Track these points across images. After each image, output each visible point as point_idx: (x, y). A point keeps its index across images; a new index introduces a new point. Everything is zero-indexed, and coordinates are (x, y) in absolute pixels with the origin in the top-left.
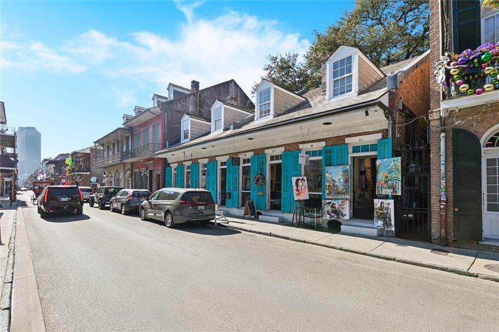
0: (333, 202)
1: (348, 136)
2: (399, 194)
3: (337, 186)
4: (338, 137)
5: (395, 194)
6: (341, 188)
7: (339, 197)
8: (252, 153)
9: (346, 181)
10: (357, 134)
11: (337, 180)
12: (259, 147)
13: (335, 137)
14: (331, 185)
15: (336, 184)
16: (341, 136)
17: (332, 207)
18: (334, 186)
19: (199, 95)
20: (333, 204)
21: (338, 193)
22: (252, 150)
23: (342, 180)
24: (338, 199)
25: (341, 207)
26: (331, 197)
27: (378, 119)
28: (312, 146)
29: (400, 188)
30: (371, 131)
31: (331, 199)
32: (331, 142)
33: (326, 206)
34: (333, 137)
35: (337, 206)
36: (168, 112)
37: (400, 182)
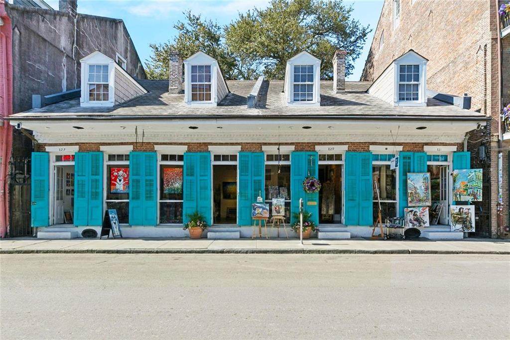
0: (415, 209)
1: (427, 144)
2: (480, 199)
3: (418, 193)
4: (416, 143)
5: (476, 200)
6: (422, 195)
7: (421, 205)
8: (292, 148)
9: (427, 189)
10: (435, 143)
11: (418, 188)
12: (306, 141)
13: (413, 143)
14: (413, 192)
15: (418, 191)
16: (418, 143)
17: (414, 215)
18: (415, 193)
19: (77, 21)
20: (415, 212)
21: (420, 201)
23: (423, 188)
24: (419, 207)
25: (422, 214)
26: (414, 205)
27: (456, 133)
28: (386, 149)
29: (481, 195)
30: (448, 142)
31: (414, 207)
32: (408, 148)
33: (408, 215)
34: (410, 143)
35: (418, 214)
36: (22, 30)
37: (481, 190)
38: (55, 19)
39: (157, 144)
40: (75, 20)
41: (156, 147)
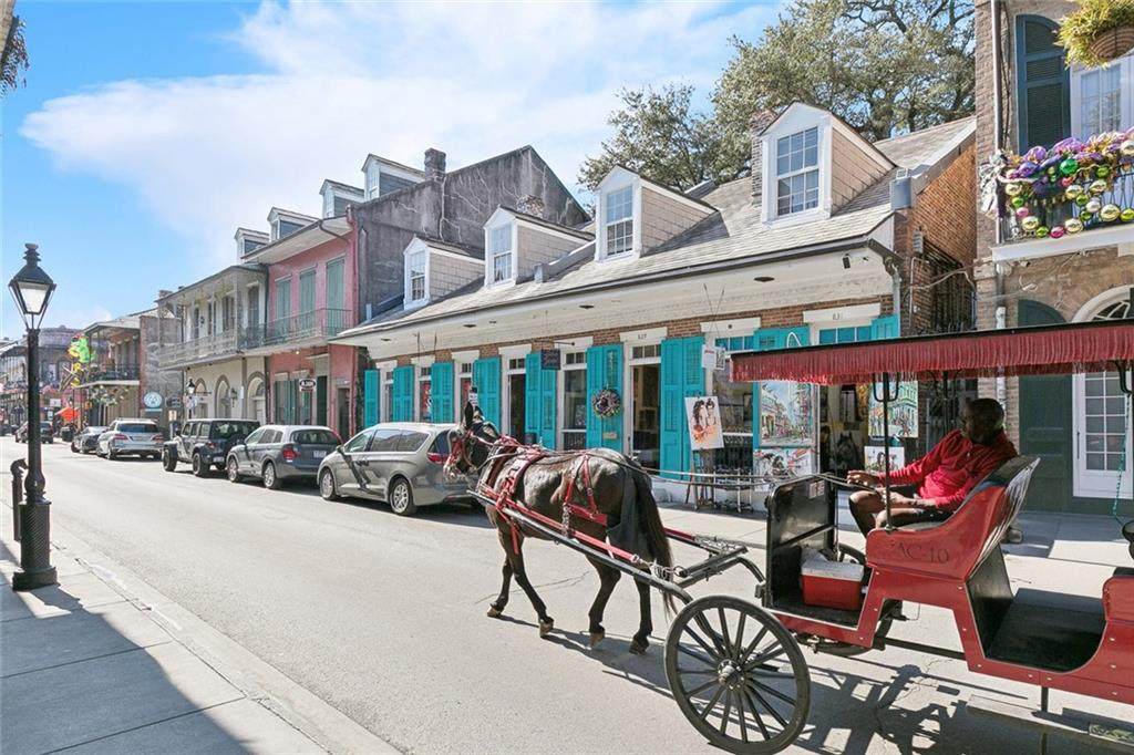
0: (777, 453)
1: (810, 307)
2: (915, 434)
3: (785, 418)
4: (788, 308)
5: (906, 436)
6: (794, 422)
7: (790, 444)
8: (589, 340)
9: (806, 407)
10: (828, 303)
11: (786, 406)
13: (782, 309)
14: (773, 415)
15: (784, 413)
16: (794, 307)
17: (775, 465)
18: (778, 417)
19: (446, 185)
20: (777, 458)
21: (789, 434)
22: (590, 333)
23: (797, 406)
24: (788, 447)
25: (795, 464)
26: (774, 443)
27: (872, 273)
28: (730, 326)
29: (916, 423)
30: (859, 297)
31: (772, 447)
32: (772, 321)
33: (761, 464)
34: (777, 309)
35: (785, 463)
36: (369, 230)
37: (916, 411)
38: (413, 196)
39: (454, 350)
40: (443, 185)
41: (455, 355)
